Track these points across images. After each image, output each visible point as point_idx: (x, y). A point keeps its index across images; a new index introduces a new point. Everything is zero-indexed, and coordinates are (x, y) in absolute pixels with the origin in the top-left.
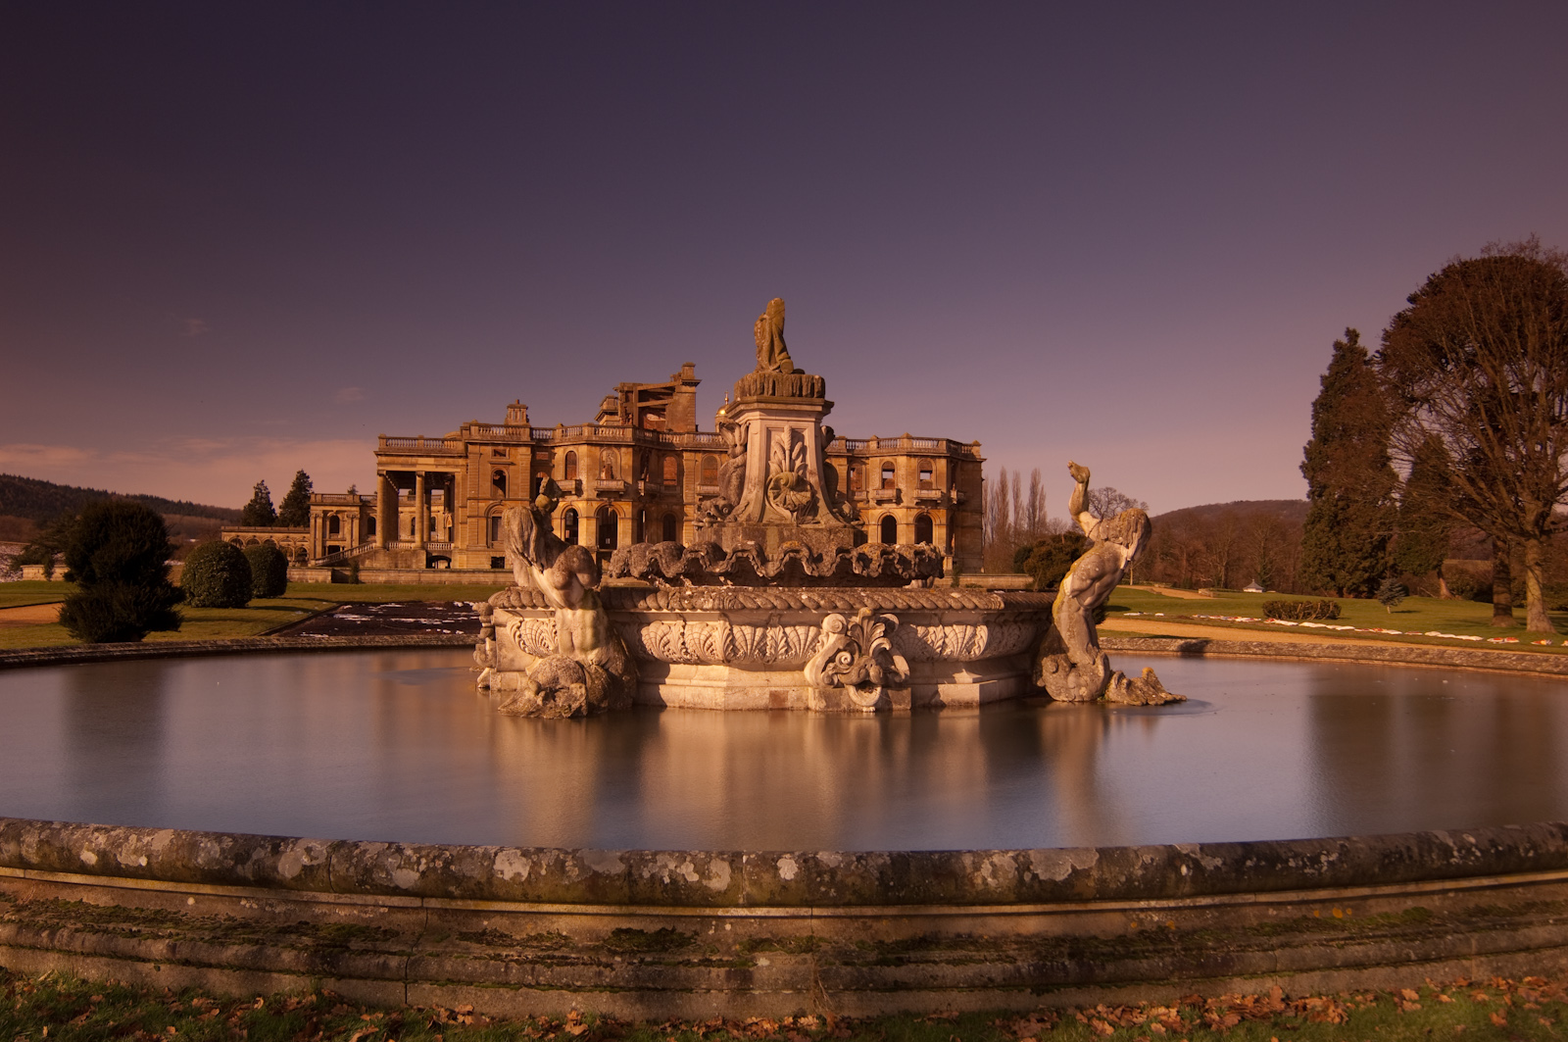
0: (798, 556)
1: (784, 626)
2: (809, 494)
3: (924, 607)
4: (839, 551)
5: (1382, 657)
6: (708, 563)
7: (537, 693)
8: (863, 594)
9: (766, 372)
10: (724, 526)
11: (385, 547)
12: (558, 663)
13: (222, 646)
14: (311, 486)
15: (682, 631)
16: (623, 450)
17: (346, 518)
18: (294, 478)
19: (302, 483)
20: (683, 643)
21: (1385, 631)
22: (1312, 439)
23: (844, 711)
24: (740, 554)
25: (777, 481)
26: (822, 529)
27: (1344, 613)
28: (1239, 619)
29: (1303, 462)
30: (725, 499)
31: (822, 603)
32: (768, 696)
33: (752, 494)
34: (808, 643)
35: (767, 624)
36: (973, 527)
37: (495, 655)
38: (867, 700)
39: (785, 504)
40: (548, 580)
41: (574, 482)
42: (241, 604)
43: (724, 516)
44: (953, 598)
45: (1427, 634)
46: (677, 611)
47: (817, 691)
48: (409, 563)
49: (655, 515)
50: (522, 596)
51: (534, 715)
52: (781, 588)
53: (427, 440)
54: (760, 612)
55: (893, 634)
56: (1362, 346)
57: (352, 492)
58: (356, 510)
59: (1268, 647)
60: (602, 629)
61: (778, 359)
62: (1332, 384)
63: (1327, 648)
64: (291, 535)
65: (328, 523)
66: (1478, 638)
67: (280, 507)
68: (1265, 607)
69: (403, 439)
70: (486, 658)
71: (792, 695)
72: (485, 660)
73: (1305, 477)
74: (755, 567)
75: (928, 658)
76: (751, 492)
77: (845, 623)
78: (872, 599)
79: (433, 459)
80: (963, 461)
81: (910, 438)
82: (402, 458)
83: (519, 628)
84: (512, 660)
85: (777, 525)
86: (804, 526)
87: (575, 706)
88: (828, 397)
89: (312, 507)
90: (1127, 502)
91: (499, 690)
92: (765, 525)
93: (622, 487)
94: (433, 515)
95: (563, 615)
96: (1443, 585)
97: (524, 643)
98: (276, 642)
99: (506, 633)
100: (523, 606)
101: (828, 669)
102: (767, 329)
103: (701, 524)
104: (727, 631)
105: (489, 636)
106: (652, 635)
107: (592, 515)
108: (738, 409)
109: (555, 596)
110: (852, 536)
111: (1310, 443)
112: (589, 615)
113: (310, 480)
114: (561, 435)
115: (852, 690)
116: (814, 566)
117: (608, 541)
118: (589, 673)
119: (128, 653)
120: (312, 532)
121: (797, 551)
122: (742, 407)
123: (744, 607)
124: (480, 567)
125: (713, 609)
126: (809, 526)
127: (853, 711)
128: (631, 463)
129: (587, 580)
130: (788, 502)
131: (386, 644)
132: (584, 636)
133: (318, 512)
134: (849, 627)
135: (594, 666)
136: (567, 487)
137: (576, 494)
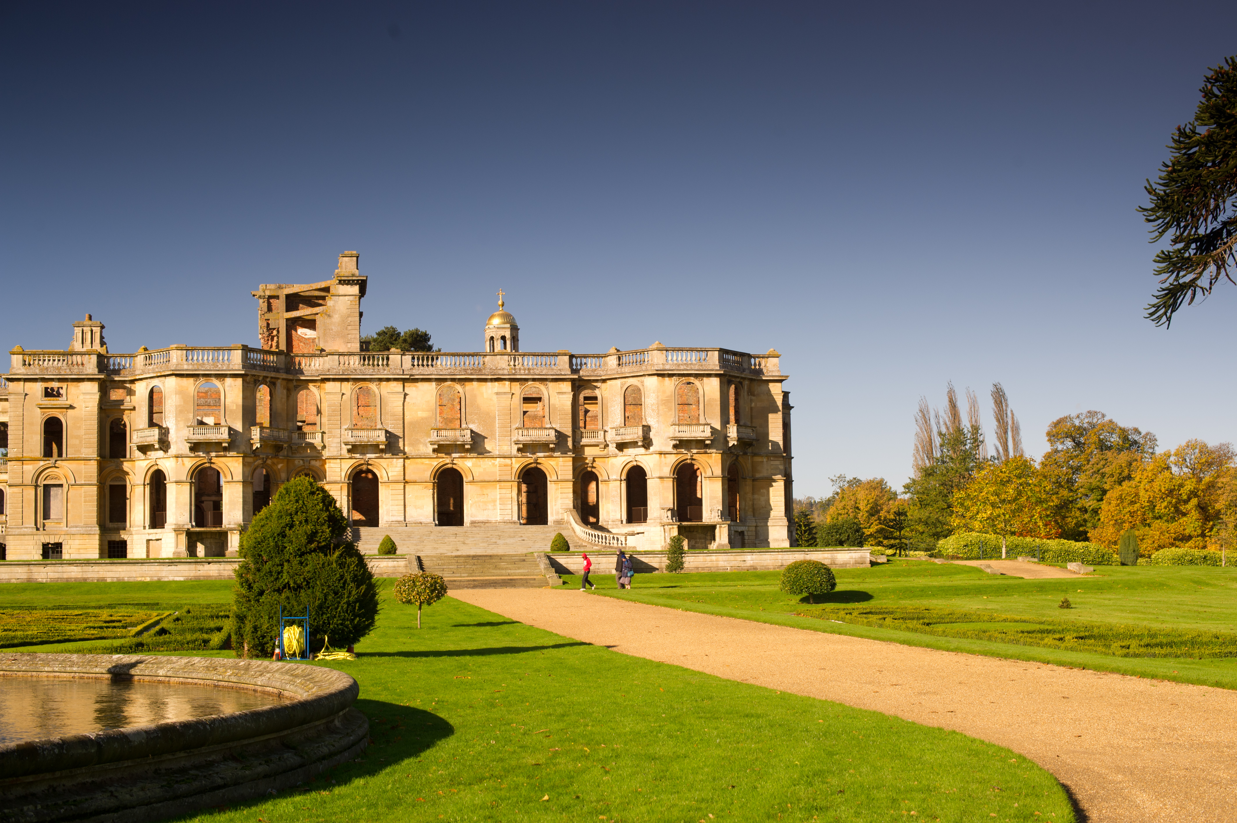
93: (227, 436)
114: (143, 363)
128: (239, 401)
136: (149, 439)
137: (161, 449)
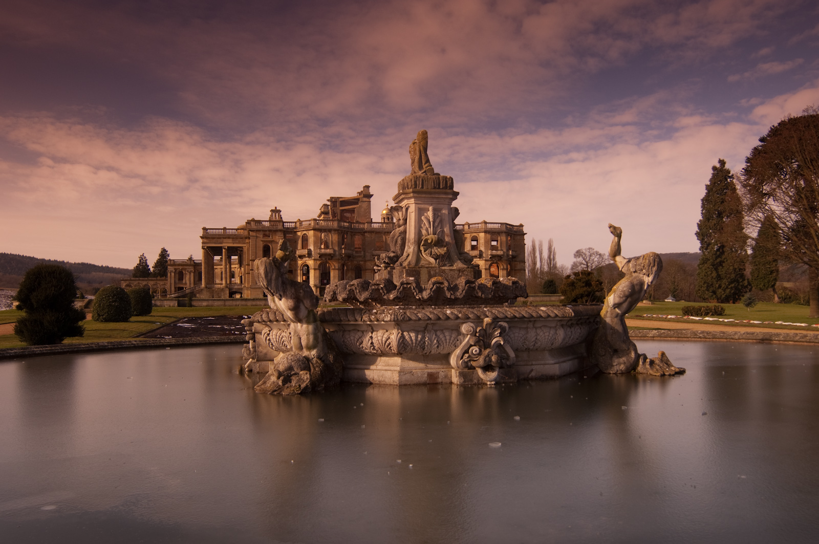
0: (442, 286)
1: (436, 331)
2: (445, 249)
3: (525, 317)
4: (466, 283)
5: (778, 339)
6: (385, 292)
7: (278, 378)
8: (485, 309)
9: (417, 174)
10: (394, 269)
11: (206, 287)
12: (292, 357)
13: (102, 346)
14: (169, 256)
15: (371, 335)
16: (333, 232)
17: (187, 273)
18: (159, 252)
19: (164, 254)
20: (372, 343)
21: (752, 322)
22: (702, 219)
23: (475, 384)
24: (405, 286)
25: (426, 240)
26: (454, 270)
27: (726, 312)
28: (669, 317)
29: (697, 231)
30: (394, 252)
31: (460, 315)
32: (426, 375)
33: (410, 249)
34: (451, 341)
35: (425, 329)
36: (520, 270)
37: (255, 351)
38: (490, 377)
39: (431, 255)
40: (284, 304)
41: (307, 250)
42: (126, 320)
43: (394, 263)
44: (542, 310)
45: (776, 323)
46: (368, 323)
47: (458, 372)
48: (220, 295)
49: (350, 267)
50: (270, 315)
51: (276, 392)
52: (433, 307)
53: (228, 229)
54: (421, 322)
55: (505, 334)
56: (727, 168)
57: (190, 259)
58: (192, 269)
59: (707, 333)
60: (320, 335)
61: (424, 167)
62: (712, 189)
63: (744, 334)
64: (158, 282)
65: (177, 275)
66: (806, 325)
67: (153, 267)
68: (683, 309)
69: (215, 229)
70: (250, 353)
71: (442, 374)
72: (249, 354)
73: (698, 239)
74: (415, 294)
75: (526, 349)
76: (410, 248)
77: (474, 328)
78: (492, 313)
79: (231, 239)
80: (514, 234)
81: (485, 223)
82: (215, 239)
83: (268, 334)
84: (266, 354)
85: (427, 268)
86: (443, 268)
87: (303, 386)
88: (455, 189)
89: (169, 267)
90: (600, 255)
91: (258, 373)
92: (419, 268)
93: (332, 252)
94: (232, 269)
95: (295, 326)
96: (776, 296)
97: (272, 344)
98: (134, 343)
99: (261, 338)
100: (270, 321)
101: (464, 358)
102: (418, 149)
103: (379, 268)
104: (400, 335)
105: (252, 339)
106: (352, 338)
107: (317, 268)
108: (401, 198)
109: (289, 314)
110: (473, 273)
111: (700, 221)
112: (311, 327)
113: (168, 253)
114: (299, 225)
115: (480, 371)
116: (452, 292)
117: (325, 281)
118: (312, 363)
119: (45, 351)
120: (169, 280)
121: (442, 283)
122: (403, 196)
123: (410, 319)
124: (257, 297)
125: (390, 321)
126: (446, 268)
127: (481, 384)
128: (337, 240)
129: (309, 304)
130: (433, 254)
131: (198, 342)
132: (308, 339)
133: (172, 269)
134: (478, 331)
135: (315, 359)
136: (303, 253)
137: (308, 257)
